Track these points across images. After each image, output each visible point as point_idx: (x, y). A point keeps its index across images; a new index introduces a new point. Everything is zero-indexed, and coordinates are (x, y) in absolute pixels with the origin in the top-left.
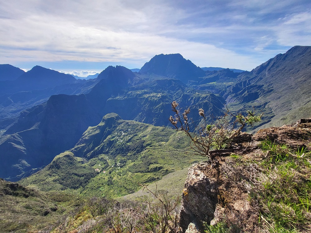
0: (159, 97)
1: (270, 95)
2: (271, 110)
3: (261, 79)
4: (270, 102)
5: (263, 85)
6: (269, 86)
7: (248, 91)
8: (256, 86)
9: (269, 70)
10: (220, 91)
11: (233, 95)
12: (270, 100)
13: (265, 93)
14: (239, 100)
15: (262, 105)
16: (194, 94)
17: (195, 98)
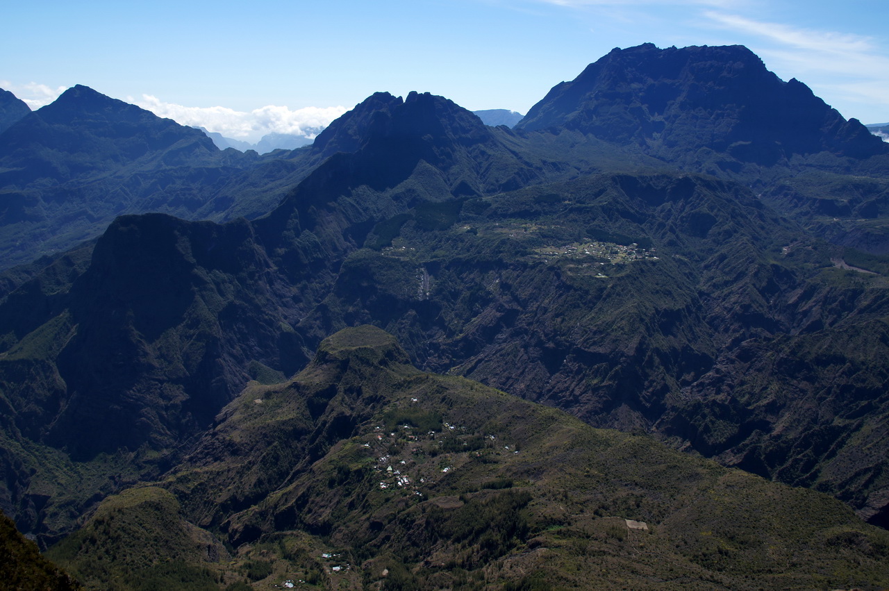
0: (620, 267)
16: (820, 267)
17: (828, 292)
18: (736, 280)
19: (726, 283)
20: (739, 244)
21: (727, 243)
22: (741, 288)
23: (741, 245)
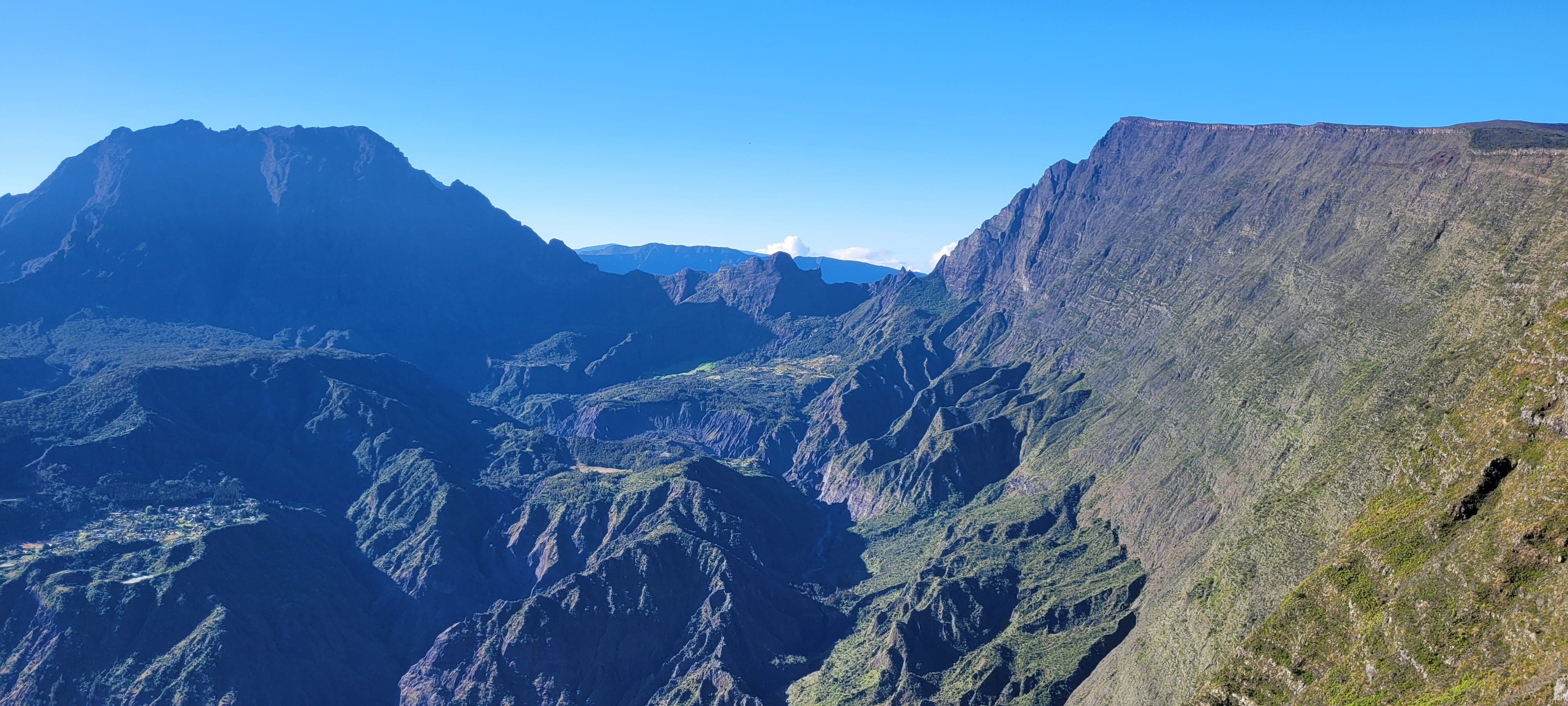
1: (1080, 431)
2: (1116, 540)
3: (1002, 321)
4: (1093, 478)
5: (1026, 367)
6: (1057, 369)
7: (946, 415)
8: (985, 372)
9: (1032, 261)
10: (756, 432)
11: (861, 452)
12: (1090, 469)
13: (1052, 421)
14: (906, 490)
15: (1058, 510)
16: (547, 475)
17: (564, 515)
18: (413, 527)
19: (399, 536)
20: (409, 463)
21: (390, 463)
22: (424, 538)
23: (413, 464)
